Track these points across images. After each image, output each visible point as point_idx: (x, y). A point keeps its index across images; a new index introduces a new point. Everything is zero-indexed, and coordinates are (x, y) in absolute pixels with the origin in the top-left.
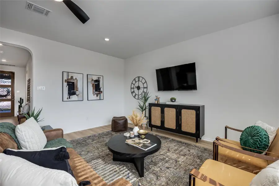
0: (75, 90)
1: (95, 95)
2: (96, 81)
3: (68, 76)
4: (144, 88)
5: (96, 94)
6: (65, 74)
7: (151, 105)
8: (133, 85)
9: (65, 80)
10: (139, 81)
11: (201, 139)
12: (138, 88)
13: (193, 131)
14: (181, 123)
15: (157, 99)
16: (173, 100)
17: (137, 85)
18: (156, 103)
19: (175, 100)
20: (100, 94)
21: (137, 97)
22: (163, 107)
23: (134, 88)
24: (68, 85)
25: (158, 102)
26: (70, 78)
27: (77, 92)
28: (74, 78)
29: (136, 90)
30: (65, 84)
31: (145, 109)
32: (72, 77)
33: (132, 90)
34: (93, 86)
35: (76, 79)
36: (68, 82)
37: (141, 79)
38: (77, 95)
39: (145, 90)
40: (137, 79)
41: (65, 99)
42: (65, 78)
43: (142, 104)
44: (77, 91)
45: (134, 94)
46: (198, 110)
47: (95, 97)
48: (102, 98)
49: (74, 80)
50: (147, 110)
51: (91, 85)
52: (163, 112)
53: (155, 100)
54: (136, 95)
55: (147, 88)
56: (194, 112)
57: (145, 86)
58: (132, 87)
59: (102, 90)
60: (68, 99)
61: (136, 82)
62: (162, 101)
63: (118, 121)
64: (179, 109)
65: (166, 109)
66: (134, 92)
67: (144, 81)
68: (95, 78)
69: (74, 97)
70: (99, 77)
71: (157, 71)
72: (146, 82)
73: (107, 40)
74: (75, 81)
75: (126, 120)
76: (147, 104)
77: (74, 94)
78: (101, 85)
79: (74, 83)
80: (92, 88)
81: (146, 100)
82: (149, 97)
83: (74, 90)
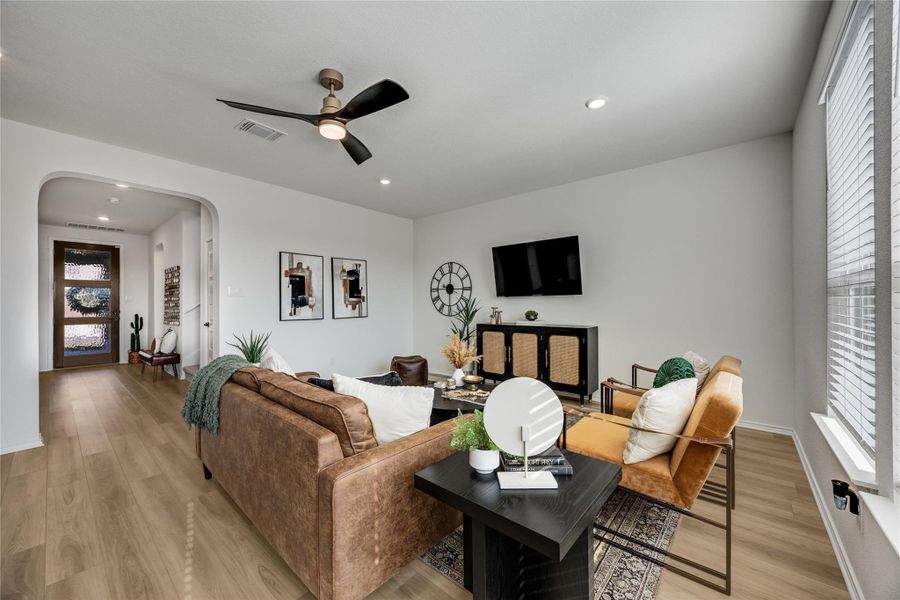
0: (306, 296)
1: (350, 307)
2: (351, 273)
3: (292, 262)
4: (464, 289)
5: (351, 303)
6: (286, 259)
7: (481, 328)
8: (435, 282)
9: (286, 272)
10: (451, 272)
11: (590, 397)
12: (450, 289)
13: (574, 380)
14: (549, 365)
15: (496, 314)
16: (531, 316)
17: (445, 281)
18: (494, 323)
19: (536, 315)
20: (359, 302)
21: (446, 310)
22: (509, 331)
23: (438, 290)
24: (291, 282)
25: (497, 321)
26: (295, 266)
27: (310, 299)
28: (304, 267)
29: (443, 294)
30: (286, 280)
31: (468, 338)
32: (300, 265)
33: (435, 295)
34: (344, 285)
35: (308, 268)
36: (291, 276)
37: (455, 268)
38: (311, 307)
39: (466, 294)
40: (446, 269)
41: (286, 315)
42: (286, 267)
43: (460, 326)
44: (311, 296)
45: (439, 304)
46: (583, 336)
47: (348, 311)
48: (364, 314)
49: (303, 271)
50: (473, 340)
51: (341, 282)
52: (508, 342)
53: (492, 316)
54: (443, 304)
55: (470, 289)
56: (575, 340)
57: (467, 283)
58: (435, 286)
59: (363, 294)
60: (291, 314)
61: (443, 275)
62: (505, 320)
63: (406, 365)
64: (544, 334)
65: (516, 337)
66: (438, 298)
67: (462, 273)
68: (349, 266)
69: (304, 312)
70: (358, 262)
71: (495, 250)
72: (468, 275)
73: (385, 182)
74: (306, 274)
75: (424, 364)
76: (472, 326)
77: (304, 303)
78: (362, 284)
79: (303, 277)
80: (342, 289)
81: (469, 318)
82: (476, 311)
83: (304, 294)
